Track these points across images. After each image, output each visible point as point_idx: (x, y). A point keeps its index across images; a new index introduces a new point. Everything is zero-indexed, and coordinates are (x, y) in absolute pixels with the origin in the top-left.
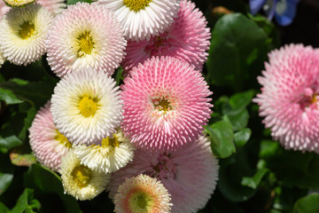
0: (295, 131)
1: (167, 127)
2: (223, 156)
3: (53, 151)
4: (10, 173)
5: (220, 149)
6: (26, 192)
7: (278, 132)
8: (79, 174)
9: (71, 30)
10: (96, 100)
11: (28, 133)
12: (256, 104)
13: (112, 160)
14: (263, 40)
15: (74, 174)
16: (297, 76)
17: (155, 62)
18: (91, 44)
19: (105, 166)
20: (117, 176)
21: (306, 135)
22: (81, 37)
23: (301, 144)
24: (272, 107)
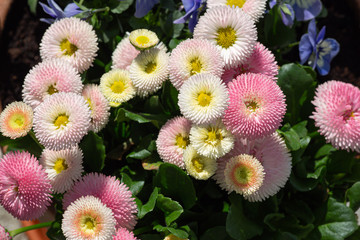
0: (342, 134)
1: (257, 119)
2: (294, 149)
3: (175, 152)
4: (141, 180)
5: (292, 145)
6: (156, 189)
7: (330, 136)
8: (196, 162)
9: (185, 56)
10: (209, 94)
11: (155, 144)
12: (313, 120)
13: (220, 148)
14: (311, 83)
15: (193, 161)
16: (339, 96)
17: (244, 77)
18: (199, 66)
19: (215, 153)
20: (222, 161)
21: (350, 137)
22: (193, 61)
23: (347, 144)
24: (324, 119)
